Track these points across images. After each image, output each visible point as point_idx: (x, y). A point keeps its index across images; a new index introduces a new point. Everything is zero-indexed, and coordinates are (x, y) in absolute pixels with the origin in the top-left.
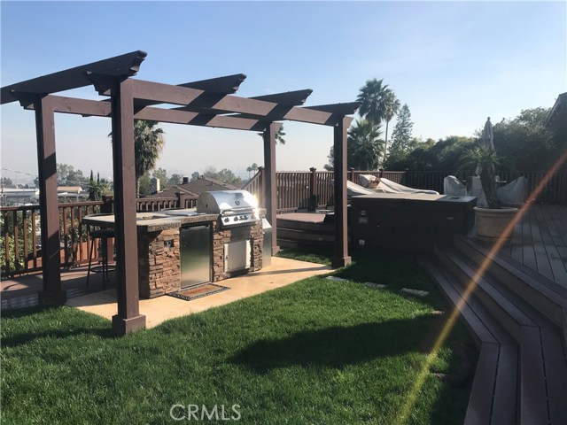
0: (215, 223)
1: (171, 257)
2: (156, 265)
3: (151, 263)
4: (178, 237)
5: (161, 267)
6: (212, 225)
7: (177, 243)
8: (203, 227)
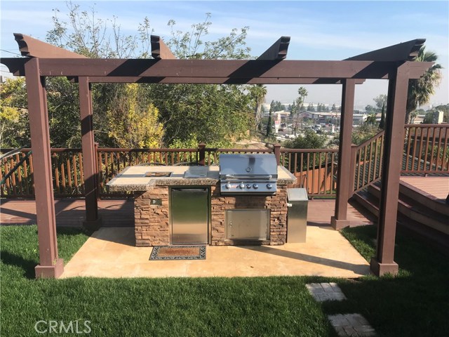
0: (213, 188)
1: (158, 214)
2: (141, 219)
3: (136, 217)
4: (168, 197)
5: (146, 221)
6: (210, 190)
7: (166, 202)
8: (199, 190)
